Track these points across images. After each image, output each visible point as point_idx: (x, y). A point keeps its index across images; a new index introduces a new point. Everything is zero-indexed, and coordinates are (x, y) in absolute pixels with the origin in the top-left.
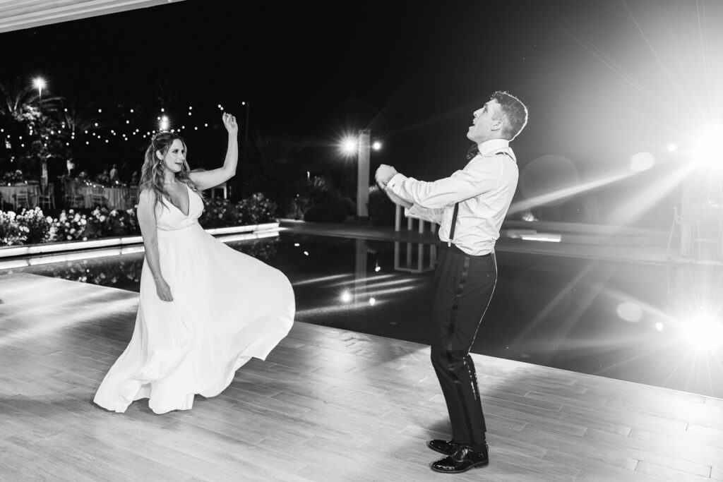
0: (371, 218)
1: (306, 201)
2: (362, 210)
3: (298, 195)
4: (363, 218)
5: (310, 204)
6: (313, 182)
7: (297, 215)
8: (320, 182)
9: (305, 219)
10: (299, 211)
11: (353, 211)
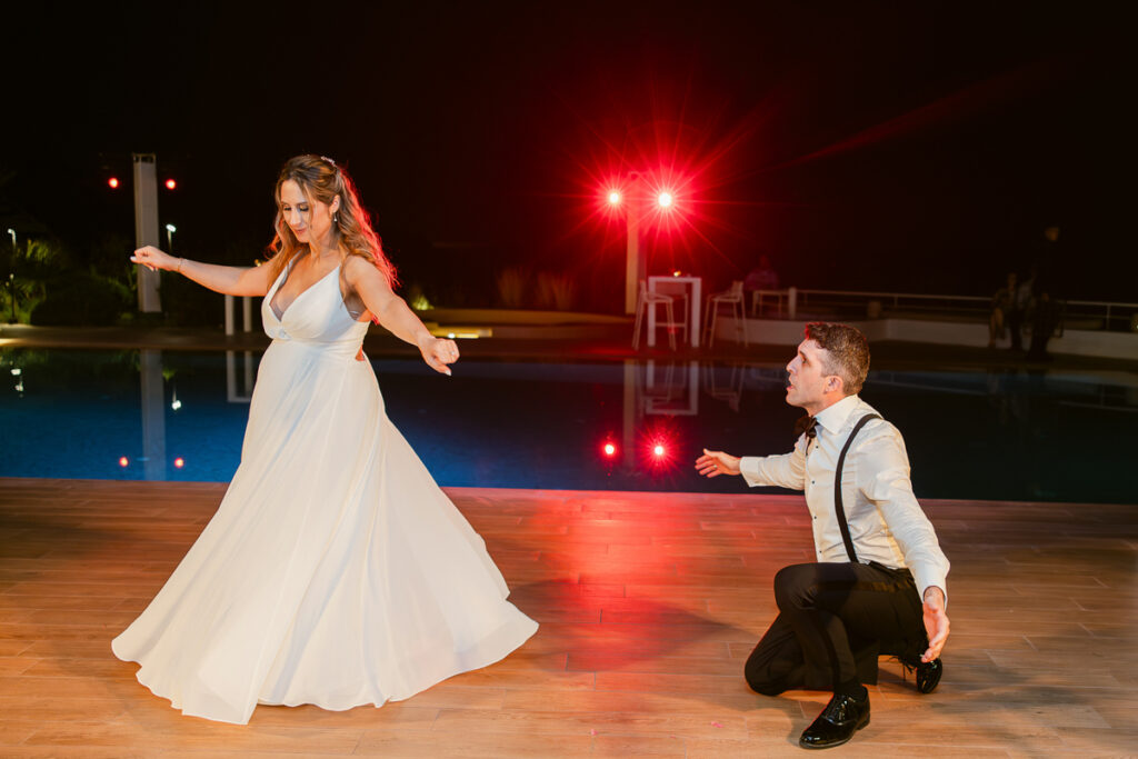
0: (167, 314)
1: (28, 288)
2: (149, 302)
3: (12, 276)
4: (151, 315)
5: (37, 292)
6: (25, 250)
7: (13, 315)
8: (39, 251)
9: (33, 322)
10: (16, 306)
11: (134, 305)
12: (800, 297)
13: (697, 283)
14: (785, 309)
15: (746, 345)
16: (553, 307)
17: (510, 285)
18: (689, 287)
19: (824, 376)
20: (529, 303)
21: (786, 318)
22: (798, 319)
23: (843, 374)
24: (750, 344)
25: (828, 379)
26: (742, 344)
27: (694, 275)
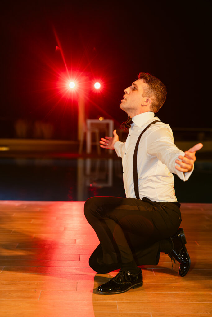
13: (111, 123)
16: (42, 137)
17: (21, 127)
18: (108, 125)
19: (143, 96)
20: (30, 135)
23: (153, 98)
25: (145, 99)
27: (110, 119)
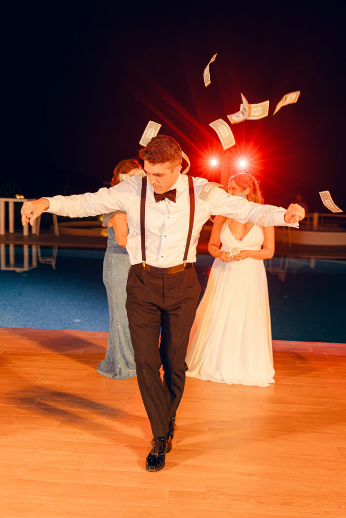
12: (320, 218)
14: (311, 225)
15: (290, 245)
21: (312, 230)
22: (318, 231)
24: (293, 245)
26: (287, 244)
